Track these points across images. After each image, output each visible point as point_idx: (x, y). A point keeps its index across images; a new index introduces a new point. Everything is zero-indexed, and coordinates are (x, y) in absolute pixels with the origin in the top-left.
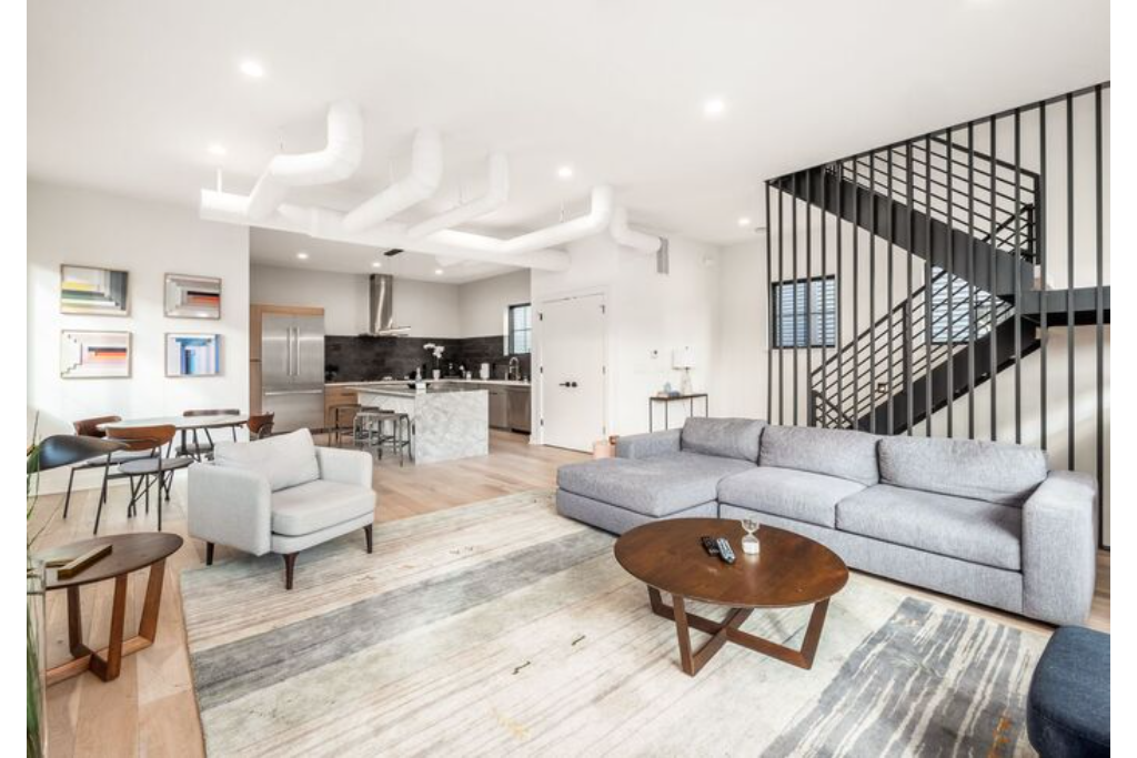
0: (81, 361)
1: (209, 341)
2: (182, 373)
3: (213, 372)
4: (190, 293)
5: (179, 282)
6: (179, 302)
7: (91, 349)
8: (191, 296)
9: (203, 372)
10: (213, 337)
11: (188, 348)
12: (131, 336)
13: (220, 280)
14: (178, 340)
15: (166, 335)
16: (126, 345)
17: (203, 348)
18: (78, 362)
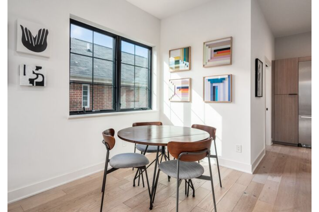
0: (175, 93)
1: (224, 79)
2: (211, 100)
3: (227, 100)
4: (215, 51)
5: (209, 46)
6: (209, 59)
7: (178, 88)
8: (216, 53)
9: (222, 100)
10: (227, 76)
11: (214, 85)
12: (191, 80)
13: (231, 38)
14: (209, 80)
15: (204, 78)
16: (188, 85)
17: (221, 84)
18: (174, 94)
